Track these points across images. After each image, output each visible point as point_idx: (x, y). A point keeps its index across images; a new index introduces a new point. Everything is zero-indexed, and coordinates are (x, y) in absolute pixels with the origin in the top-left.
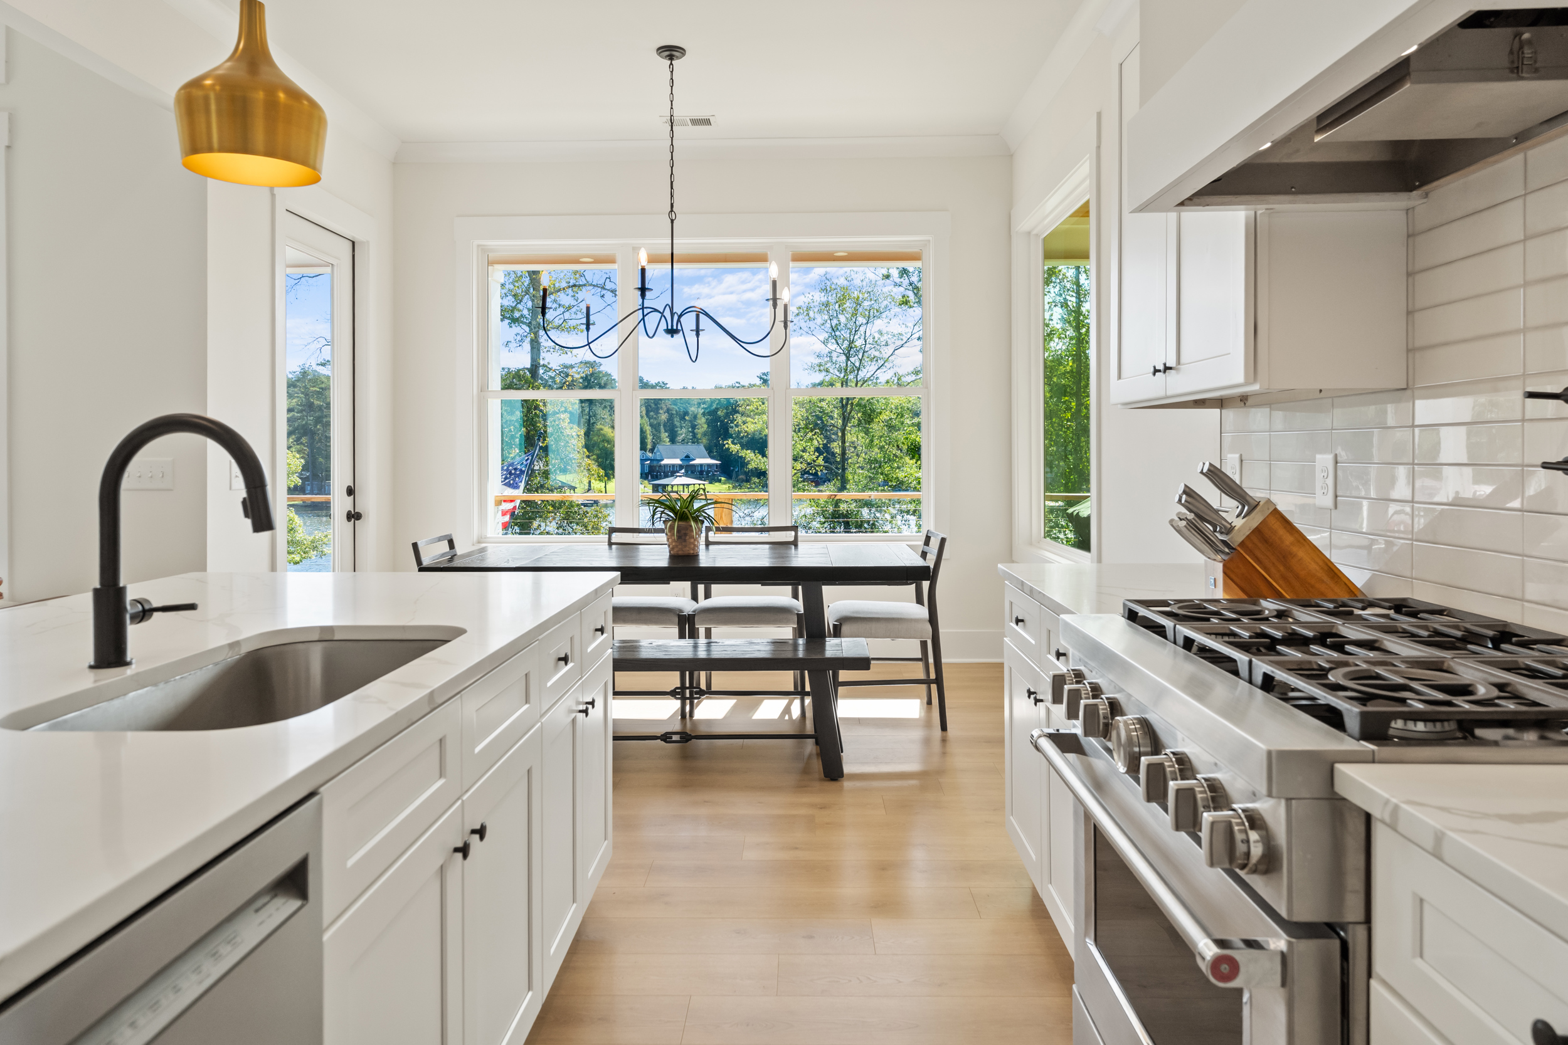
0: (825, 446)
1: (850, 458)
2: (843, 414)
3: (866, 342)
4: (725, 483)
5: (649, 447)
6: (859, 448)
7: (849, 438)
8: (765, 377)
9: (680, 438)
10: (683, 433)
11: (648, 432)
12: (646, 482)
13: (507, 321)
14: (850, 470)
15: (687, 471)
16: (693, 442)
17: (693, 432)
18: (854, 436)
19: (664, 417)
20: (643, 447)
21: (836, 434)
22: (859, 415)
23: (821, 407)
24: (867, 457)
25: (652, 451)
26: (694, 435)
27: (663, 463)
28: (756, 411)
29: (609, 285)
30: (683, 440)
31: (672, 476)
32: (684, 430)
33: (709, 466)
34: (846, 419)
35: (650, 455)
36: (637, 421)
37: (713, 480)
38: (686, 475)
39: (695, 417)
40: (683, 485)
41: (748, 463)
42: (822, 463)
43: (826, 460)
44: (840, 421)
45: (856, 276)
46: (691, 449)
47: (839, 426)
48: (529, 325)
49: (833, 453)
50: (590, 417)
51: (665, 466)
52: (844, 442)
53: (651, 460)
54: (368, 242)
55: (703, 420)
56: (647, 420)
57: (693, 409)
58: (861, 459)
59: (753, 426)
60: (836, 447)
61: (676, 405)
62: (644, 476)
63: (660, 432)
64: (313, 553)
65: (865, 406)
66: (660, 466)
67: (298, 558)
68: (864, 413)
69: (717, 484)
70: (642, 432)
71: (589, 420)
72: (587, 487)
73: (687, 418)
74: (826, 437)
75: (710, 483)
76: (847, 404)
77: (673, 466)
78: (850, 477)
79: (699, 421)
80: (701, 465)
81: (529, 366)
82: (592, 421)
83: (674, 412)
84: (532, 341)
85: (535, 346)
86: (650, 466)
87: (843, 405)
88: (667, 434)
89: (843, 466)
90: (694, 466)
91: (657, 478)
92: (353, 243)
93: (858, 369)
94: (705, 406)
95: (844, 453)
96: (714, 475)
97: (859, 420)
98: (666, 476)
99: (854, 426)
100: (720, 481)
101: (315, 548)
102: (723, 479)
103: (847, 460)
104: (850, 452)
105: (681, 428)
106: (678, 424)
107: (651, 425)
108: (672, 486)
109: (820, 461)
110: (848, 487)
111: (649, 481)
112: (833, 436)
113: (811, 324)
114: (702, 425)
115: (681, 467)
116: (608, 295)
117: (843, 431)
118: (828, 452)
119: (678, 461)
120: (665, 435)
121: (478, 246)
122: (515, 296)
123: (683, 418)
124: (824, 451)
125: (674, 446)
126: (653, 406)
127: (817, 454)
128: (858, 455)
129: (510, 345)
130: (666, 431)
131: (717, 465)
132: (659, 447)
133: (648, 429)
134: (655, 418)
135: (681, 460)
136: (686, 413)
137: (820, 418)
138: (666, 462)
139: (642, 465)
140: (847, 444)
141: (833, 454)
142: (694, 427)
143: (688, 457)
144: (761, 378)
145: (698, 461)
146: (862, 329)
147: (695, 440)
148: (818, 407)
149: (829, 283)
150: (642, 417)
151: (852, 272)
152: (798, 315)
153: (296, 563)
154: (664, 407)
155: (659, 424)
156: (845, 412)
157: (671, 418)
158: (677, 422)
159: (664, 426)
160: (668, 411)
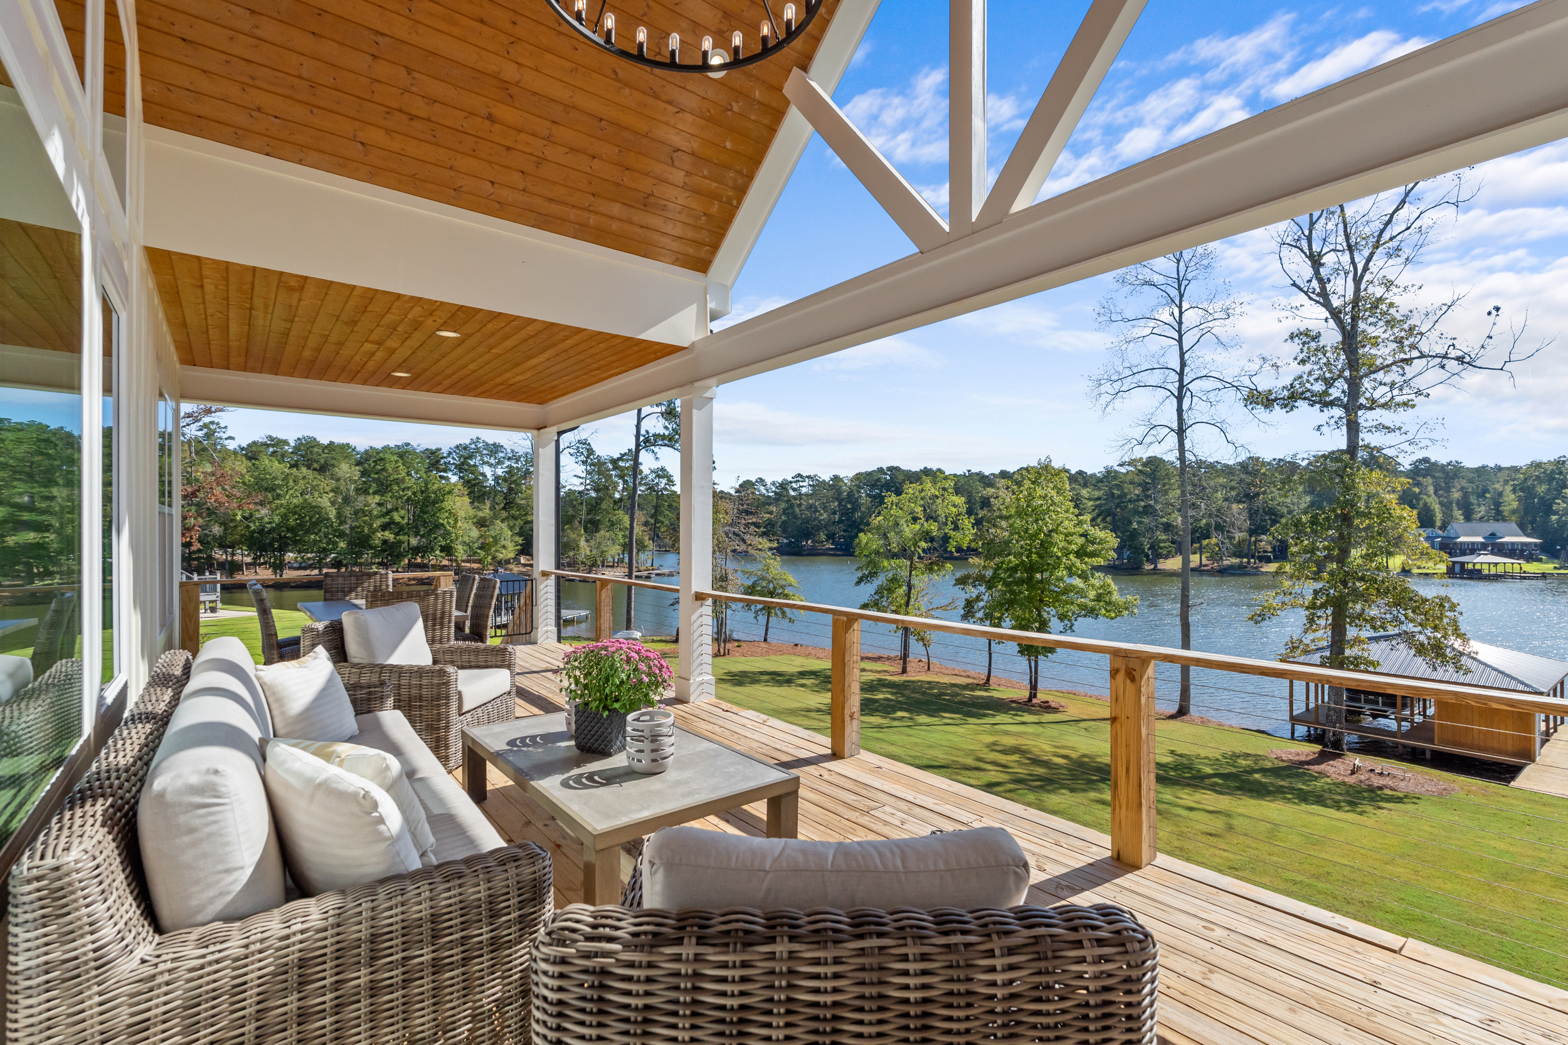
4: (1548, 563)
5: (1440, 524)
9: (1478, 516)
10: (1481, 511)
11: (1438, 510)
13: (1318, 406)
15: (1493, 550)
16: (1499, 520)
17: (1497, 510)
19: (1456, 495)
25: (1443, 527)
26: (1500, 512)
27: (1459, 540)
30: (1484, 518)
31: (1473, 554)
32: (1483, 508)
33: (1525, 544)
35: (1439, 532)
37: (1530, 558)
38: (1493, 553)
39: (1500, 494)
40: (1489, 564)
46: (1495, 526)
48: (1345, 407)
51: (1461, 543)
53: (1443, 537)
55: (1512, 496)
56: (1436, 498)
57: (1495, 486)
61: (1474, 483)
63: (1452, 510)
64: (1125, 613)
66: (1456, 543)
67: (1113, 615)
69: (1537, 563)
70: (1433, 510)
73: (1488, 495)
75: (1528, 561)
77: (1473, 543)
79: (1505, 498)
80: (1513, 544)
81: (1344, 447)
83: (1471, 490)
84: (1348, 422)
85: (1353, 428)
86: (1441, 543)
88: (1461, 512)
90: (1503, 544)
91: (1452, 555)
94: (1513, 482)
98: (1465, 554)
100: (1540, 560)
101: (1126, 609)
102: (1546, 558)
105: (1479, 505)
106: (1475, 502)
107: (1440, 503)
108: (1474, 564)
114: (1511, 501)
115: (1484, 546)
116: (1452, 365)
119: (1480, 539)
120: (1458, 514)
122: (1325, 380)
123: (1483, 496)
125: (1472, 524)
126: (1443, 485)
129: (1323, 429)
130: (1459, 509)
131: (1535, 544)
132: (1453, 524)
133: (1438, 507)
135: (1484, 538)
136: (1489, 491)
138: (1462, 539)
139: (1432, 542)
142: (1498, 504)
143: (1493, 534)
145: (1506, 539)
147: (1498, 515)
150: (1430, 496)
153: (1112, 618)
154: (1456, 485)
155: (1451, 503)
157: (1466, 495)
158: (1473, 499)
159: (1457, 504)
160: (1462, 489)
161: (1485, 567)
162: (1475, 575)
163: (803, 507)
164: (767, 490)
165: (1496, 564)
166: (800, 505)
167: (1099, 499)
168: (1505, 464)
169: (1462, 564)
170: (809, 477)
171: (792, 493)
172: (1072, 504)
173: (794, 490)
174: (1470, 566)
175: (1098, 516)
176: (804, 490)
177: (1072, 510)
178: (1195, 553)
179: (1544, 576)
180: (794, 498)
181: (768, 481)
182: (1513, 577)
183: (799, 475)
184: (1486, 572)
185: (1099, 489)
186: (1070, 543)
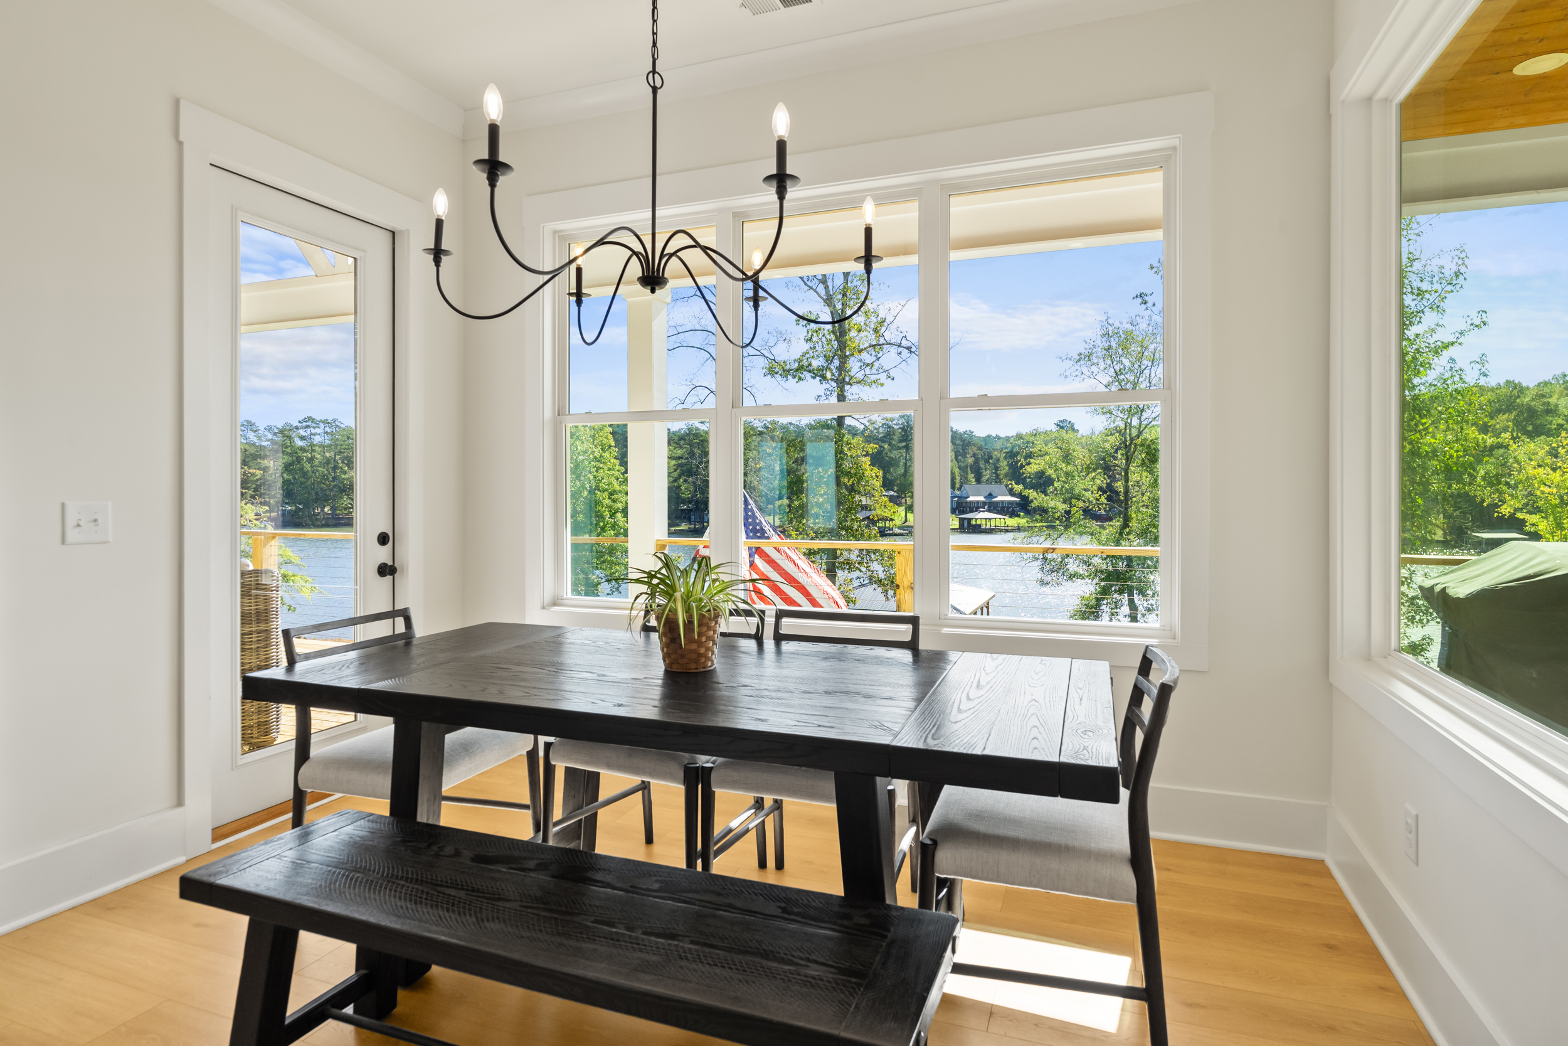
0: (1109, 485)
1: (1135, 497)
2: (1126, 454)
3: (1150, 383)
4: (1023, 518)
5: (957, 486)
6: (1144, 488)
7: (1134, 478)
8: (1061, 424)
9: (984, 479)
10: (987, 474)
11: (957, 473)
12: (954, 515)
13: (818, 378)
14: (1134, 507)
15: (989, 507)
16: (996, 482)
17: (996, 473)
18: (1137, 475)
19: (970, 460)
20: (953, 487)
21: (1120, 474)
22: (1143, 456)
23: (1104, 448)
24: (1152, 496)
25: (959, 489)
26: (997, 476)
27: (968, 499)
28: (1039, 453)
29: (904, 343)
30: (987, 480)
31: (977, 511)
32: (988, 472)
33: (1010, 503)
34: (1129, 459)
35: (958, 493)
36: (949, 465)
37: (1013, 514)
38: (989, 511)
39: (998, 460)
40: (986, 519)
41: (1032, 501)
42: (1105, 501)
43: (1109, 499)
44: (1124, 461)
45: (1142, 320)
46: (994, 488)
47: (1123, 467)
48: (836, 381)
49: (1117, 491)
50: (906, 461)
51: (971, 502)
52: (1127, 481)
53: (959, 497)
54: (408, 231)
55: (1005, 463)
56: (956, 463)
57: (996, 453)
58: (1145, 498)
59: (1036, 466)
60: (1119, 486)
61: (981, 450)
62: (953, 511)
63: (967, 474)
65: (1149, 446)
66: (967, 502)
68: (1147, 453)
69: (1016, 518)
70: (953, 474)
71: (906, 464)
72: (904, 520)
73: (991, 461)
74: (1109, 477)
75: (1011, 517)
76: (1130, 444)
77: (978, 502)
78: (1133, 515)
79: (1001, 464)
80: (1003, 502)
82: (908, 464)
83: (980, 456)
84: (838, 395)
86: (958, 502)
87: (1126, 445)
88: (973, 475)
89: (1127, 504)
90: (996, 502)
91: (963, 512)
92: (393, 233)
93: (1142, 411)
94: (1006, 451)
95: (1127, 492)
96: (1013, 510)
97: (1143, 460)
98: (971, 511)
99: (1139, 466)
100: (1019, 516)
102: (1022, 514)
103: (1131, 498)
104: (1133, 492)
105: (986, 469)
106: (983, 466)
107: (959, 467)
108: (976, 519)
109: (1103, 499)
110: (1130, 525)
111: (956, 515)
112: (1117, 476)
113: (1094, 368)
114: (1004, 467)
115: (984, 503)
117: (1126, 471)
118: (1111, 491)
119: (982, 499)
120: (971, 476)
121: (555, 232)
123: (987, 461)
124: (1109, 491)
125: (979, 486)
126: (961, 451)
127: (1100, 493)
128: (1143, 494)
129: (821, 398)
130: (972, 473)
131: (1015, 503)
132: (966, 486)
133: (957, 470)
134: (963, 462)
135: (985, 497)
136: (991, 457)
137: (1104, 459)
138: (971, 499)
139: (952, 501)
140: (1130, 484)
141: (1118, 493)
142: (997, 469)
143: (990, 494)
144: (1058, 425)
145: (999, 498)
146: (1147, 372)
147: (998, 480)
148: (1101, 447)
149: (1110, 329)
150: (952, 461)
151: (1138, 318)
152: (1079, 360)
154: (970, 451)
155: (967, 467)
156: (1128, 452)
157: (977, 461)
158: (982, 464)
159: (971, 468)
160: (974, 455)
161: (984, 522)
162: (976, 529)
163: (316, 462)
164: (259, 438)
165: (990, 519)
166: (311, 460)
167: (680, 458)
168: (1002, 435)
169: (969, 520)
170: (325, 422)
171: (299, 443)
172: (617, 462)
173: (302, 438)
174: (973, 522)
175: (680, 476)
176: (317, 439)
177: (617, 467)
178: (770, 515)
179: (1019, 529)
180: (303, 449)
181: (262, 426)
182: (1001, 531)
183: (310, 419)
184: (983, 526)
185: (681, 447)
186: (614, 501)
